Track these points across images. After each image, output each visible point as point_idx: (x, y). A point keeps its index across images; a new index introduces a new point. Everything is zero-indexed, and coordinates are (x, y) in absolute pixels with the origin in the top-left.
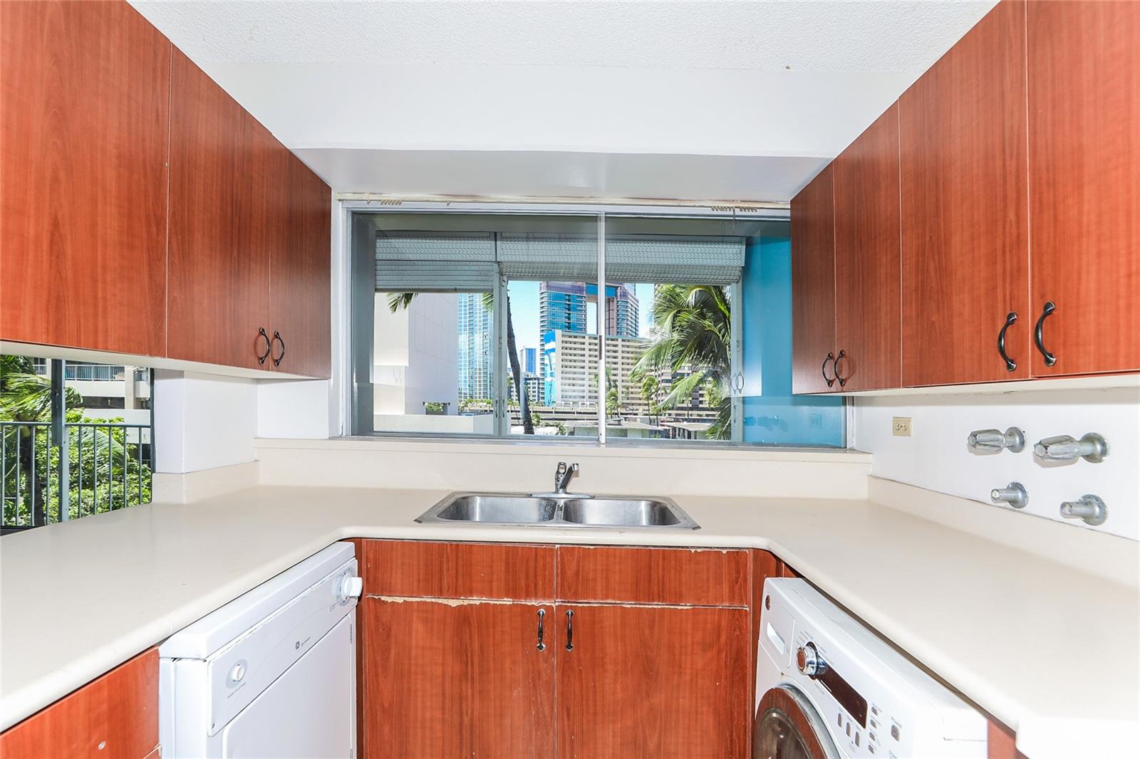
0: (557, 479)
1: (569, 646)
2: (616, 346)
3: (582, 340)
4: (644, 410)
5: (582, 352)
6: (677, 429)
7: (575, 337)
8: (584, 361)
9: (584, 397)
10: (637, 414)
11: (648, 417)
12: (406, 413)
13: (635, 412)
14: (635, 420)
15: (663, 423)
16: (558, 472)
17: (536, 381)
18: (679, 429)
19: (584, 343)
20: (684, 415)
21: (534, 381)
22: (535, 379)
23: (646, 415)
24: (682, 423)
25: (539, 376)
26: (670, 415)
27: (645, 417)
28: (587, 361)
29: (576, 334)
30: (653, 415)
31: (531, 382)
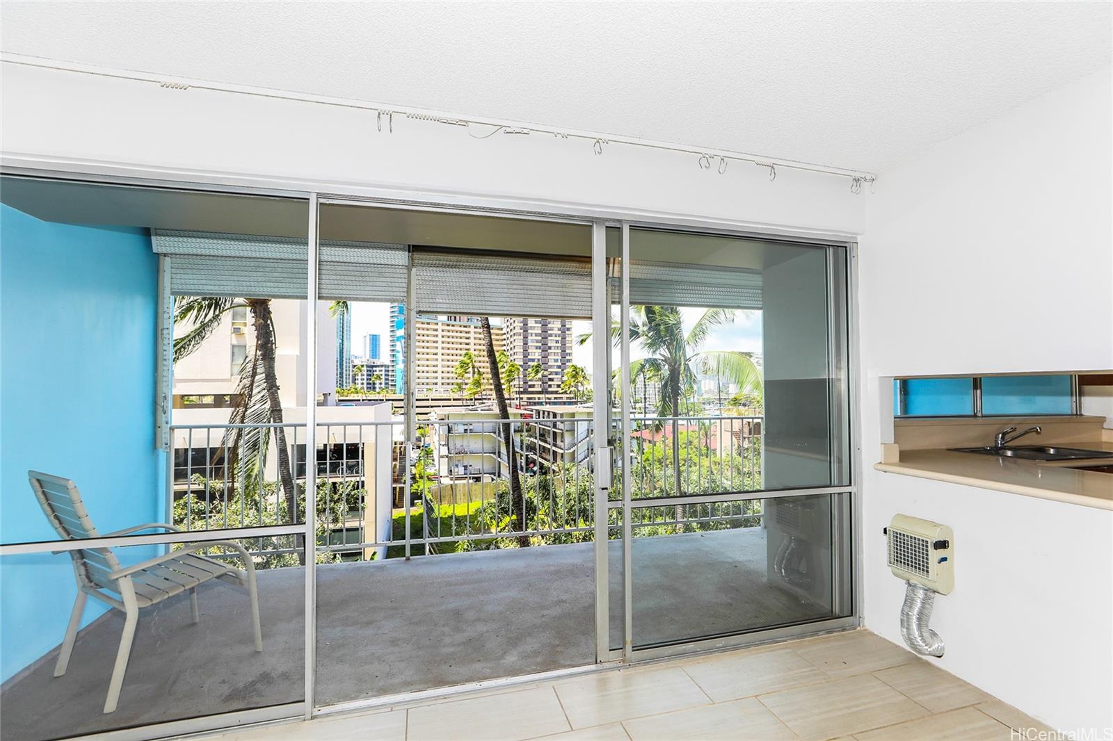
2: (469, 332)
3: (435, 327)
5: (435, 339)
6: (541, 413)
7: (428, 324)
8: (437, 348)
9: (436, 384)
12: (297, 406)
17: (383, 369)
18: (544, 411)
19: (436, 330)
20: (535, 398)
21: (381, 369)
22: (382, 366)
24: (545, 406)
25: (388, 363)
28: (440, 348)
29: (429, 321)
31: (378, 369)
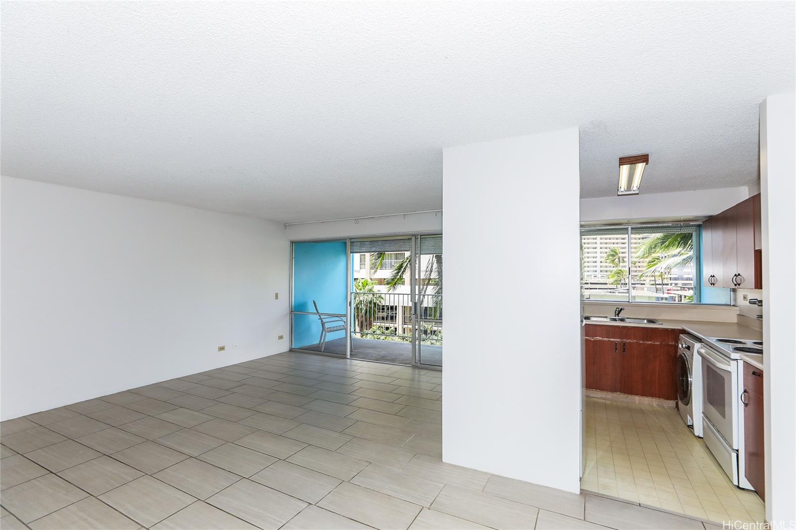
0: (616, 312)
1: (624, 352)
4: (651, 281)
10: (644, 284)
11: (655, 286)
13: (642, 282)
14: (643, 289)
15: (669, 292)
16: (616, 310)
23: (652, 285)
26: (676, 284)
27: (652, 286)
30: (659, 284)
